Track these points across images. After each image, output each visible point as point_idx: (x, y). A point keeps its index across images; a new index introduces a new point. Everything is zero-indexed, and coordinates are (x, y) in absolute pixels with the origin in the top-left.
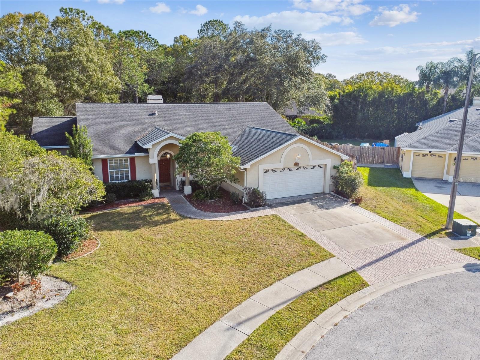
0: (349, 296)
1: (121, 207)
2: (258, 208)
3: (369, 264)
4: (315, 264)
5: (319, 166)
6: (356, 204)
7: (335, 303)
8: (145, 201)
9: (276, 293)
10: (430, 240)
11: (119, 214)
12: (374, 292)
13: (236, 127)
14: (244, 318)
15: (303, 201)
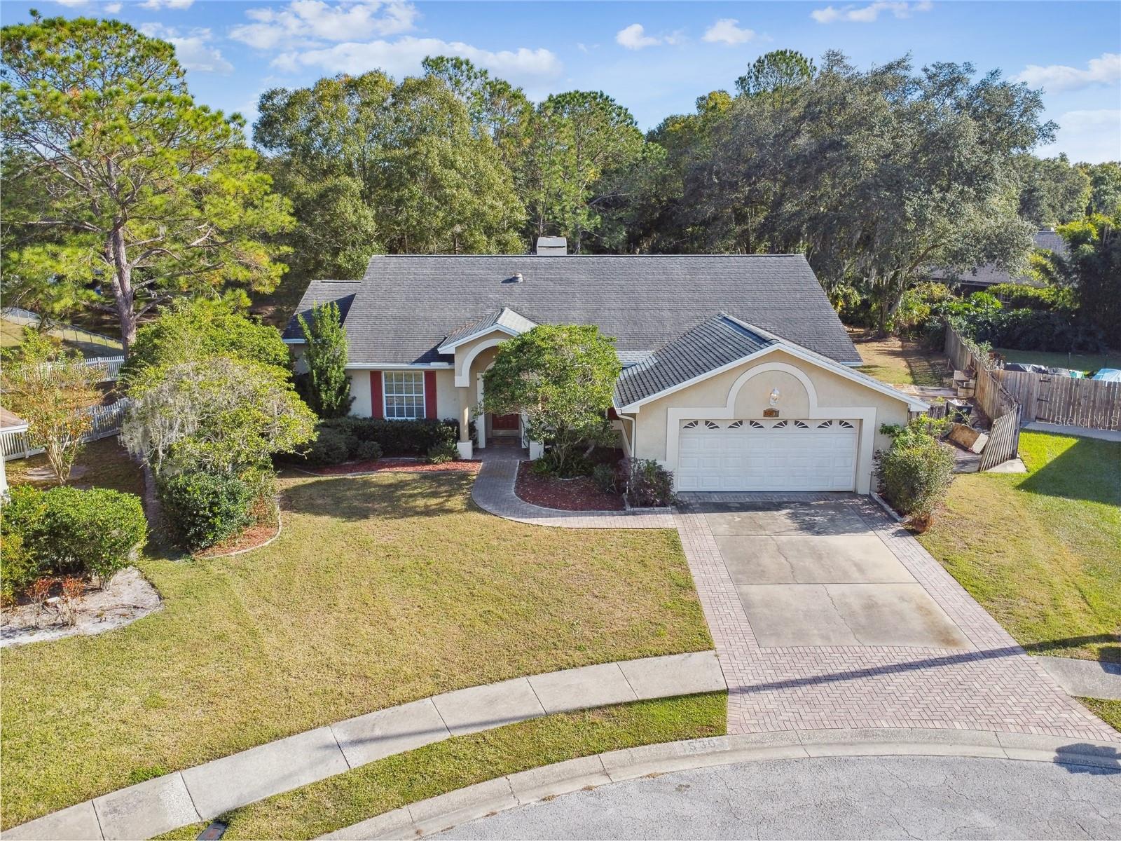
0: (647, 747)
1: (383, 470)
2: (647, 509)
3: (780, 686)
4: (648, 656)
5: (844, 424)
6: (913, 533)
7: (594, 753)
8: (436, 464)
9: (492, 702)
10: (1032, 659)
11: (367, 484)
12: (725, 752)
13: (689, 313)
14: (378, 732)
15: (778, 506)
